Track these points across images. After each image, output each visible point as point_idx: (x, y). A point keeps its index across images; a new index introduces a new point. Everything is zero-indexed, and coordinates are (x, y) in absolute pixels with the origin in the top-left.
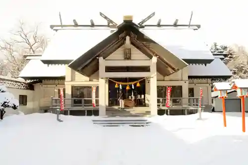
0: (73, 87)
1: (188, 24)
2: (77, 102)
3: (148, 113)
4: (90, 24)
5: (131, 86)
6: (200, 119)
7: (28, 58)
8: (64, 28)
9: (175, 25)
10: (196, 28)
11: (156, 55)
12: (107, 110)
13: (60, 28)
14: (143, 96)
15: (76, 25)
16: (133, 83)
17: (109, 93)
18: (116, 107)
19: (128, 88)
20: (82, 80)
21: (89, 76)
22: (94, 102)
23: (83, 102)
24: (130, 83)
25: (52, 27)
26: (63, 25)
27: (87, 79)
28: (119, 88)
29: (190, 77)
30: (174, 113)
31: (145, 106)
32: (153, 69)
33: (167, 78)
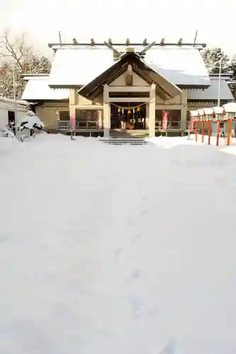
0: (76, 110)
1: (193, 43)
2: (82, 125)
3: (147, 135)
4: (90, 42)
5: (132, 111)
6: (189, 139)
7: (25, 78)
8: (63, 47)
9: (180, 44)
10: (201, 47)
11: (155, 83)
12: (110, 132)
13: (59, 47)
14: (143, 119)
15: (76, 43)
16: (134, 108)
17: (111, 116)
18: (118, 130)
19: (129, 112)
20: (85, 103)
21: (92, 100)
22: (100, 125)
23: (87, 124)
24: (131, 108)
25: (50, 46)
26: (63, 42)
27: (90, 102)
28: (121, 112)
29: (189, 101)
30: (171, 134)
31: (145, 128)
32: (153, 94)
33: (166, 102)
